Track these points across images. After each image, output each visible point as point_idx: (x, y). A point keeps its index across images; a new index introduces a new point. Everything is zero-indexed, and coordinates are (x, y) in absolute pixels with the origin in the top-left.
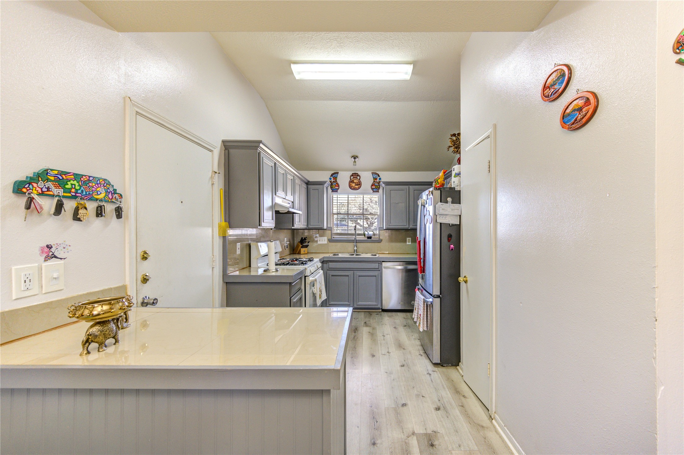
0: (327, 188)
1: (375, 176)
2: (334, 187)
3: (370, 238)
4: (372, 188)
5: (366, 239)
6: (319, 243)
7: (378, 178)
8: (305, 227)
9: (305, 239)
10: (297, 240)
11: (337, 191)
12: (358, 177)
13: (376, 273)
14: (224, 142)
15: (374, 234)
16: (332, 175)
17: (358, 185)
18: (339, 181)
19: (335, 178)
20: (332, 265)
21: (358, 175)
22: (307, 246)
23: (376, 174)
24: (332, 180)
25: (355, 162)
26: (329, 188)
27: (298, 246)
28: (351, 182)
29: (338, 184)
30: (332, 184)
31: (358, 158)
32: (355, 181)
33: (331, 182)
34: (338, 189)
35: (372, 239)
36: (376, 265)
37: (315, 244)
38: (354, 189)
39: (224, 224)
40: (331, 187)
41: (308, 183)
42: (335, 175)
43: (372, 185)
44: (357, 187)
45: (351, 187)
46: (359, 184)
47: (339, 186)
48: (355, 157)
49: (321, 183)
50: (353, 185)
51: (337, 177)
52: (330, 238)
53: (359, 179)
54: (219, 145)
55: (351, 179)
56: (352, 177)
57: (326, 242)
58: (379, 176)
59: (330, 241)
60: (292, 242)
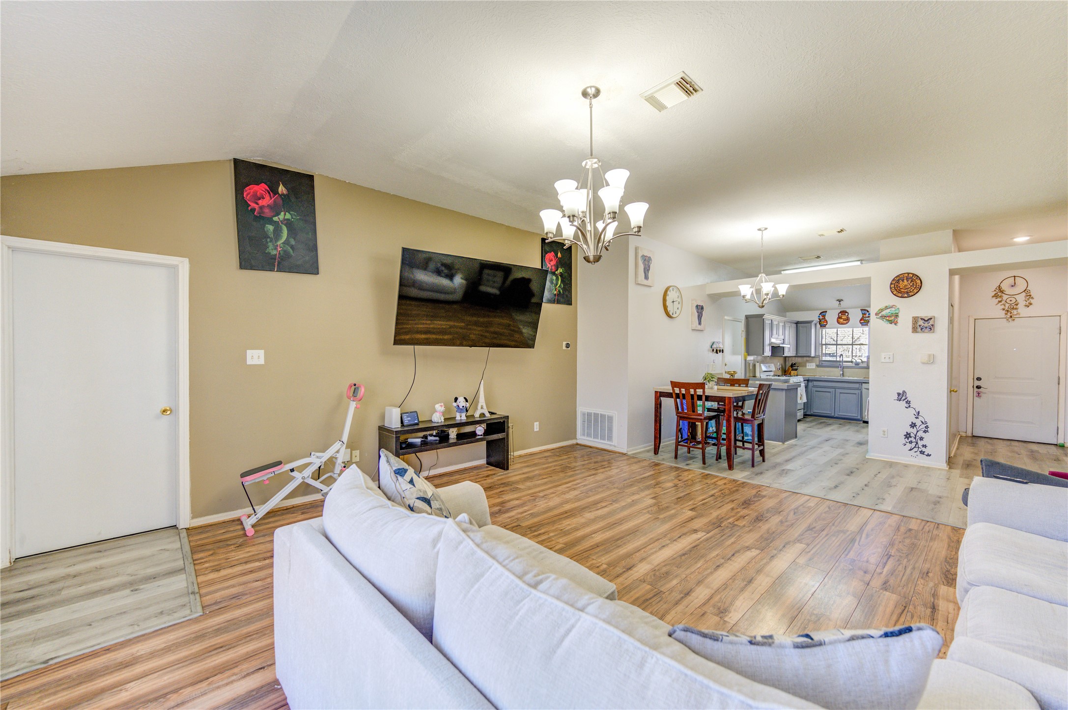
0: (816, 324)
1: (864, 312)
2: (823, 323)
3: (857, 364)
4: (860, 323)
5: (854, 365)
6: (807, 367)
7: (868, 313)
8: (794, 355)
9: (795, 364)
10: (789, 364)
11: (825, 326)
12: (847, 314)
13: (856, 392)
14: (746, 316)
15: (862, 362)
16: (821, 314)
17: (846, 320)
18: (827, 318)
19: (824, 316)
20: (816, 383)
21: (846, 312)
22: (796, 370)
23: (865, 310)
24: (821, 318)
25: (840, 304)
26: (818, 324)
27: (788, 369)
28: (839, 318)
29: (826, 320)
30: (820, 321)
31: (842, 300)
32: (843, 317)
33: (819, 319)
34: (826, 324)
35: (860, 366)
36: (857, 386)
37: (805, 368)
38: (842, 324)
39: (746, 354)
40: (819, 323)
41: (797, 323)
42: (823, 313)
43: (861, 320)
44: (845, 322)
45: (838, 322)
46: (848, 319)
47: (827, 322)
48: (840, 301)
49: (810, 322)
50: (842, 320)
51: (825, 315)
52: (818, 364)
53: (848, 315)
54: (743, 319)
55: (839, 316)
56: (840, 314)
57: (814, 367)
58: (868, 311)
59: (818, 366)
60: (784, 366)
